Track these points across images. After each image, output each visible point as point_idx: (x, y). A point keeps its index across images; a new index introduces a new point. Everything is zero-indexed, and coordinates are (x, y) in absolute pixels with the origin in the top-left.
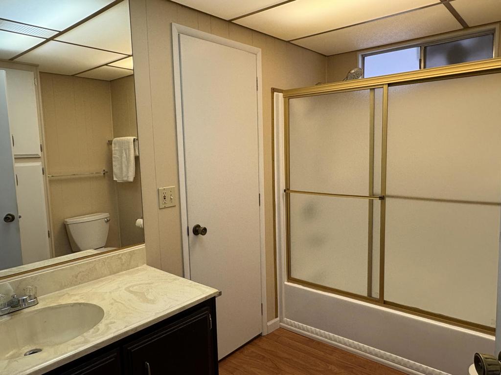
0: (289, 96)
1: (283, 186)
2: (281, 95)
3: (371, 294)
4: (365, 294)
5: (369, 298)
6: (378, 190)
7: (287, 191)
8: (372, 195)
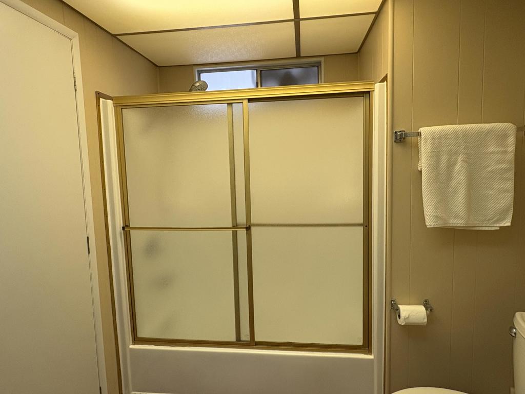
0: (121, 105)
1: (119, 223)
2: (110, 102)
3: (240, 337)
4: (233, 339)
5: (239, 343)
6: (242, 219)
7: (126, 228)
8: (235, 225)
